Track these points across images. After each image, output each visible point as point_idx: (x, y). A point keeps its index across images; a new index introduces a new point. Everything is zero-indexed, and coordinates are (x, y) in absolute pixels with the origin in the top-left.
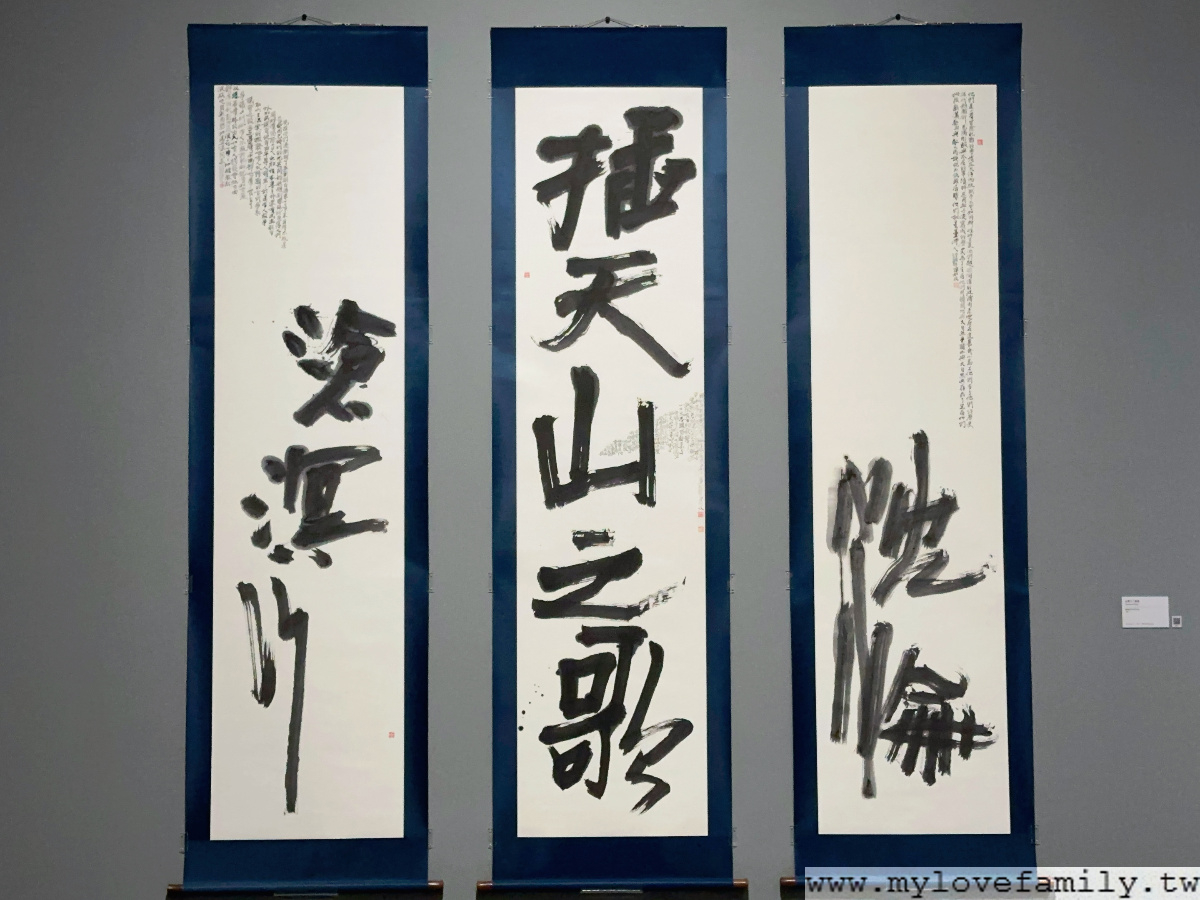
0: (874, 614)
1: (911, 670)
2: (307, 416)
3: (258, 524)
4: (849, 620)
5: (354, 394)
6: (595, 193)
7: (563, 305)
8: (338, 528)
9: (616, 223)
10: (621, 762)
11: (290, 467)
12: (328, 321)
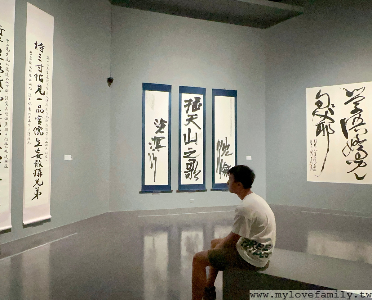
0: (221, 158)
1: (225, 165)
2: (157, 133)
3: (151, 146)
4: (218, 159)
5: (162, 130)
6: (191, 107)
7: (187, 120)
8: (160, 147)
9: (193, 111)
10: (193, 175)
11: (154, 139)
12: (159, 121)
